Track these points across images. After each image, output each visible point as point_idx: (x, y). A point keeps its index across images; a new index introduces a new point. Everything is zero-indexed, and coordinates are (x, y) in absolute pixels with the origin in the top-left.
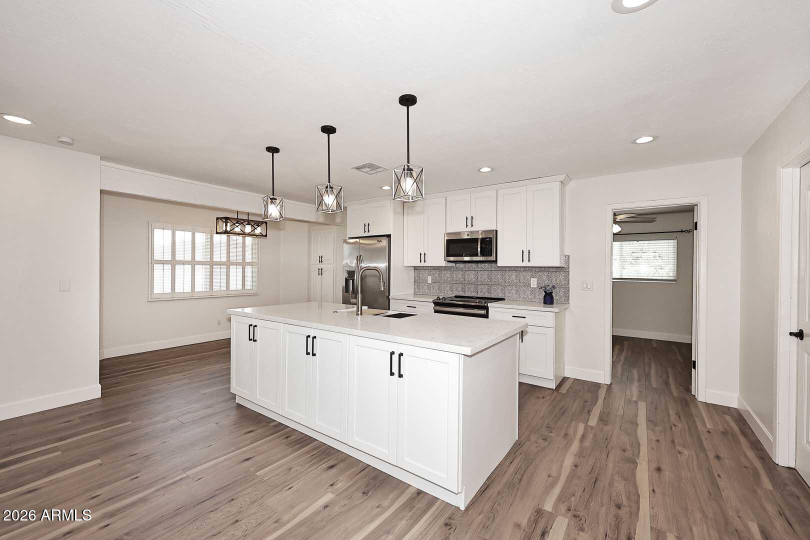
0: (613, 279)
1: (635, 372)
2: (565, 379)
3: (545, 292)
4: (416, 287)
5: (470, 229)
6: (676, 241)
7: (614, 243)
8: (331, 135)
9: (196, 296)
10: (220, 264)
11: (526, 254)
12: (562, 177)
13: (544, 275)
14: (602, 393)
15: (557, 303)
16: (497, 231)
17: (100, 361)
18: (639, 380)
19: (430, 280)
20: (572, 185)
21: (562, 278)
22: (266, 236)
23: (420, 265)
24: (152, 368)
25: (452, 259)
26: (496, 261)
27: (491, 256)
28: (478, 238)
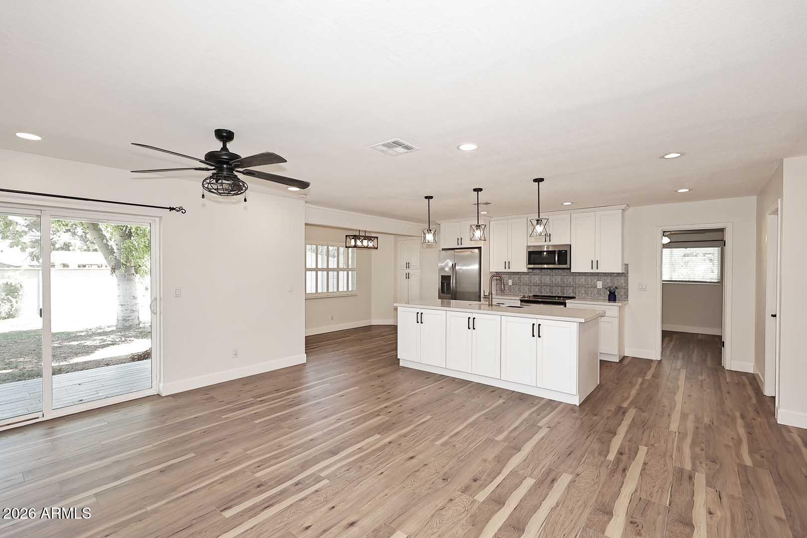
0: (663, 281)
1: (681, 355)
2: (624, 358)
3: (610, 292)
4: (498, 288)
5: (548, 243)
6: (720, 248)
7: (664, 249)
8: (479, 192)
9: (319, 296)
10: (333, 270)
11: (595, 263)
12: (624, 206)
13: (609, 279)
14: (654, 366)
15: (619, 300)
16: (570, 245)
17: (306, 337)
18: (683, 358)
19: (510, 282)
20: (631, 210)
21: (622, 281)
22: (377, 248)
23: (505, 271)
24: (313, 348)
25: (532, 266)
26: (570, 269)
27: (566, 264)
28: (555, 251)
